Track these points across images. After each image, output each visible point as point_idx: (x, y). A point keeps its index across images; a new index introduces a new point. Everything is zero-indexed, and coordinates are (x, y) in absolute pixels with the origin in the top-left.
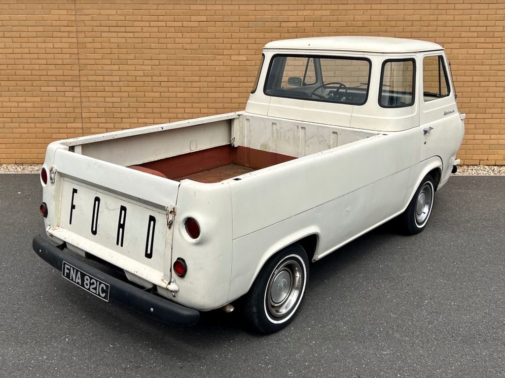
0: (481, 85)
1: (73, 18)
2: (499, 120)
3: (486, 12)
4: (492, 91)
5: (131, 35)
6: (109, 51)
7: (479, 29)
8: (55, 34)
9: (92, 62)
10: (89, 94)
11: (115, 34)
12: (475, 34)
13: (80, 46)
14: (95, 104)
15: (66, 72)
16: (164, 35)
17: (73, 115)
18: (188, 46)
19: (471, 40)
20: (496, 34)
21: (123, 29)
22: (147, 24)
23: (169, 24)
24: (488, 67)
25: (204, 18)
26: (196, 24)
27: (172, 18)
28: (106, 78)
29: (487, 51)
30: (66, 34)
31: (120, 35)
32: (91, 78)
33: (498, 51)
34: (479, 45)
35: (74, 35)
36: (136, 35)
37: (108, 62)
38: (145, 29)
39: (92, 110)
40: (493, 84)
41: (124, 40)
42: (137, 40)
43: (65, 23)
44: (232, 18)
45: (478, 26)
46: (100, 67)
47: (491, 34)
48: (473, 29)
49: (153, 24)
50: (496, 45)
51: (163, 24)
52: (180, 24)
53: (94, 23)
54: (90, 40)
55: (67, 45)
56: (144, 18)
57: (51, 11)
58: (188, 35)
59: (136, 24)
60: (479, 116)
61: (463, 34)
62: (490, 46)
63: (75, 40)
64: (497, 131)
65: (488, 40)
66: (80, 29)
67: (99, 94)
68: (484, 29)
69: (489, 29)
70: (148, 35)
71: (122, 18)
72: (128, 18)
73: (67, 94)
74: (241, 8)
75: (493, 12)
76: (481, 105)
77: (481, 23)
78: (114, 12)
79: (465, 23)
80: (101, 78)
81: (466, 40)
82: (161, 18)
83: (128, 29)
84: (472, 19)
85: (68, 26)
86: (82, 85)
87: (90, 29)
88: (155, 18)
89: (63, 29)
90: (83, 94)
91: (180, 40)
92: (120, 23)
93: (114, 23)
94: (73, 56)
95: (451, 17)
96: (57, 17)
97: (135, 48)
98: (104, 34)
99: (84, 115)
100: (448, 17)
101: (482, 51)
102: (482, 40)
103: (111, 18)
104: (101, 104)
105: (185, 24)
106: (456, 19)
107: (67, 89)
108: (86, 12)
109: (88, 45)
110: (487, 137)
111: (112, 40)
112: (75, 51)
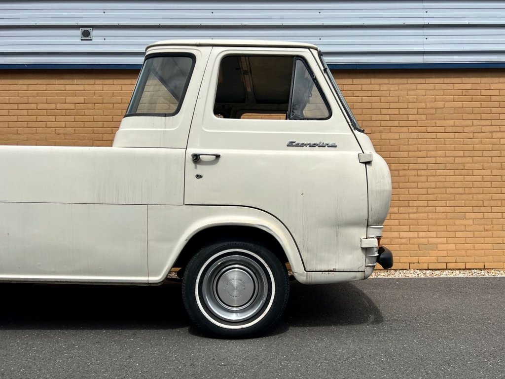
0: (401, 174)
2: (426, 214)
3: (396, 93)
4: (414, 180)
7: (390, 111)
12: (388, 117)
16: (34, 118)
18: (61, 131)
19: (383, 123)
20: (411, 117)
22: (15, 106)
23: (40, 106)
24: (406, 154)
25: (82, 100)
26: (72, 106)
27: (44, 99)
29: (402, 136)
33: (415, 136)
34: (393, 129)
38: (12, 112)
40: (414, 173)
44: (114, 100)
45: (389, 108)
47: (405, 117)
48: (384, 111)
49: (21, 106)
50: (411, 129)
51: (34, 106)
52: (53, 106)
56: (12, 100)
58: (62, 118)
59: (2, 106)
60: (402, 210)
61: (374, 117)
62: (406, 129)
64: (425, 228)
65: (401, 124)
68: (396, 111)
69: (402, 111)
70: (15, 119)
74: (123, 89)
75: (404, 93)
76: (402, 197)
77: (392, 105)
79: (375, 105)
81: (377, 123)
82: (31, 100)
84: (382, 101)
88: (25, 100)
91: (53, 124)
95: (359, 99)
100: (355, 99)
101: (397, 136)
102: (396, 124)
105: (59, 106)
106: (364, 101)
110: (414, 235)
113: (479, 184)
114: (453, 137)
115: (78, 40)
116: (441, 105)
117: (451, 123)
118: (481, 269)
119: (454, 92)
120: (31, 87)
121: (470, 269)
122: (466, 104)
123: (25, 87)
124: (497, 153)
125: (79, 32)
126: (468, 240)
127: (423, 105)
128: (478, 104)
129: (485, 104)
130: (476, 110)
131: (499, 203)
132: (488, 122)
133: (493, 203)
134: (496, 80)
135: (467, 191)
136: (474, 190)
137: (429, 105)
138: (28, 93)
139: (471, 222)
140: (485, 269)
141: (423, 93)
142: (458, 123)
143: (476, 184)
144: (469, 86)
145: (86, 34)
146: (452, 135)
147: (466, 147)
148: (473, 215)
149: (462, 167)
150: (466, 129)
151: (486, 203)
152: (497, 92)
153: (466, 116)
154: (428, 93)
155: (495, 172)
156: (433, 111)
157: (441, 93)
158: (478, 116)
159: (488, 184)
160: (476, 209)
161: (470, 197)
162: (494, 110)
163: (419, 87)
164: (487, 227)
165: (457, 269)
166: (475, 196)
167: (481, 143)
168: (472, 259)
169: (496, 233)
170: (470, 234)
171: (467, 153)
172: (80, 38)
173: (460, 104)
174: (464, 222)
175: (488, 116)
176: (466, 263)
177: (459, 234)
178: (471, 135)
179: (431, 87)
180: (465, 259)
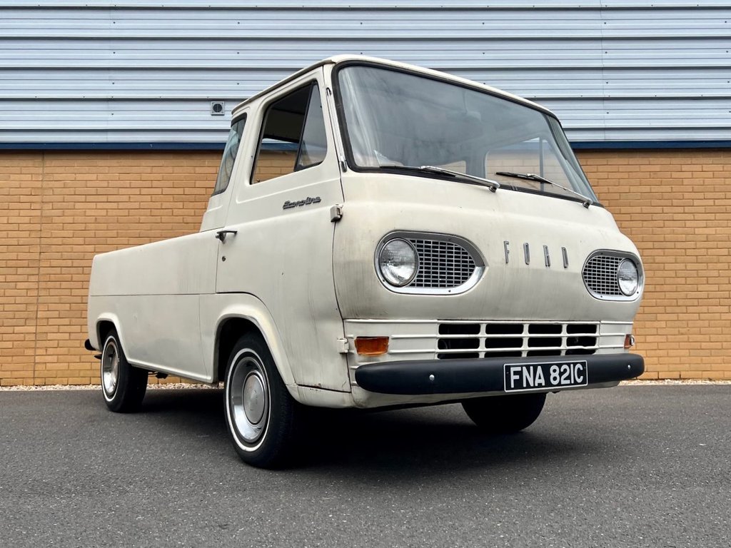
1: (39, 184)
5: (114, 205)
6: (82, 227)
8: (12, 206)
9: (59, 241)
10: (50, 285)
11: (93, 205)
13: (44, 220)
14: (56, 299)
15: (21, 256)
16: (158, 205)
17: (24, 315)
21: (104, 199)
22: (137, 191)
23: (166, 191)
27: (170, 184)
28: (76, 263)
30: (27, 206)
31: (100, 206)
32: (54, 263)
35: (37, 206)
36: (121, 205)
37: (81, 241)
38: (133, 198)
39: (52, 307)
41: (104, 213)
42: (121, 213)
43: (27, 191)
46: (68, 248)
49: (144, 191)
51: (159, 191)
52: (180, 191)
53: (66, 191)
54: (59, 212)
55: (27, 220)
56: (134, 184)
57: (10, 177)
58: (191, 205)
59: (122, 191)
63: (38, 213)
66: (46, 199)
67: (64, 285)
70: (136, 205)
71: (105, 184)
72: (111, 184)
73: (20, 285)
78: (94, 177)
80: (69, 263)
82: (155, 184)
83: (111, 198)
85: (31, 195)
86: (41, 272)
87: (60, 198)
88: (148, 184)
89: (23, 198)
90: (42, 285)
91: (180, 212)
92: (101, 191)
93: (93, 191)
94: (33, 235)
96: (17, 184)
97: (118, 222)
98: (78, 206)
99: (40, 314)
103: (89, 184)
104: (65, 299)
105: (187, 191)
107: (21, 278)
108: (57, 177)
109: (56, 220)
111: (88, 213)
112: (38, 227)
113: (671, 281)
114: (641, 225)
115: (208, 115)
116: (626, 189)
117: (638, 209)
118: (676, 379)
119: (641, 175)
120: (155, 170)
121: (664, 379)
122: (655, 189)
123: (149, 170)
124: (692, 245)
125: (209, 106)
126: (661, 346)
127: (605, 189)
128: (668, 189)
129: (676, 188)
130: (666, 196)
131: (695, 302)
132: (680, 209)
133: (688, 302)
134: (689, 161)
135: (658, 288)
136: (666, 288)
137: (612, 189)
138: (152, 177)
139: (663, 324)
140: (680, 379)
141: (605, 175)
142: (645, 209)
143: (668, 281)
144: (657, 168)
145: (218, 109)
146: (639, 224)
147: (656, 237)
148: (666, 317)
149: (652, 261)
150: (655, 217)
151: (680, 302)
152: (689, 175)
153: (655, 202)
154: (611, 175)
155: (689, 266)
156: (617, 196)
157: (626, 175)
158: (668, 203)
159: (683, 281)
160: (669, 309)
161: (662, 295)
162: (687, 195)
163: (601, 168)
164: (682, 330)
165: (649, 380)
166: (668, 295)
167: (673, 233)
168: (665, 367)
169: (693, 337)
170: (663, 339)
171: (657, 245)
172: (210, 113)
173: (647, 189)
174: (656, 324)
175: (680, 202)
176: (658, 372)
177: (649, 339)
178: (661, 223)
179: (614, 168)
180: (659, 367)
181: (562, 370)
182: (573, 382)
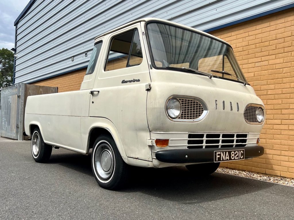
181: (235, 153)
182: (239, 158)
